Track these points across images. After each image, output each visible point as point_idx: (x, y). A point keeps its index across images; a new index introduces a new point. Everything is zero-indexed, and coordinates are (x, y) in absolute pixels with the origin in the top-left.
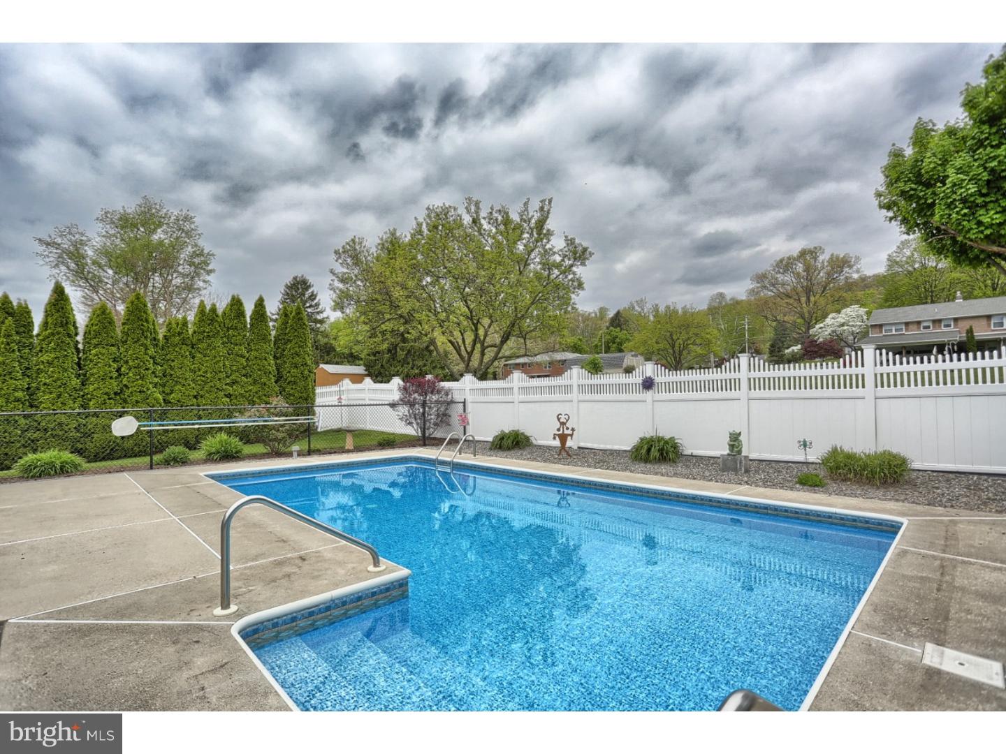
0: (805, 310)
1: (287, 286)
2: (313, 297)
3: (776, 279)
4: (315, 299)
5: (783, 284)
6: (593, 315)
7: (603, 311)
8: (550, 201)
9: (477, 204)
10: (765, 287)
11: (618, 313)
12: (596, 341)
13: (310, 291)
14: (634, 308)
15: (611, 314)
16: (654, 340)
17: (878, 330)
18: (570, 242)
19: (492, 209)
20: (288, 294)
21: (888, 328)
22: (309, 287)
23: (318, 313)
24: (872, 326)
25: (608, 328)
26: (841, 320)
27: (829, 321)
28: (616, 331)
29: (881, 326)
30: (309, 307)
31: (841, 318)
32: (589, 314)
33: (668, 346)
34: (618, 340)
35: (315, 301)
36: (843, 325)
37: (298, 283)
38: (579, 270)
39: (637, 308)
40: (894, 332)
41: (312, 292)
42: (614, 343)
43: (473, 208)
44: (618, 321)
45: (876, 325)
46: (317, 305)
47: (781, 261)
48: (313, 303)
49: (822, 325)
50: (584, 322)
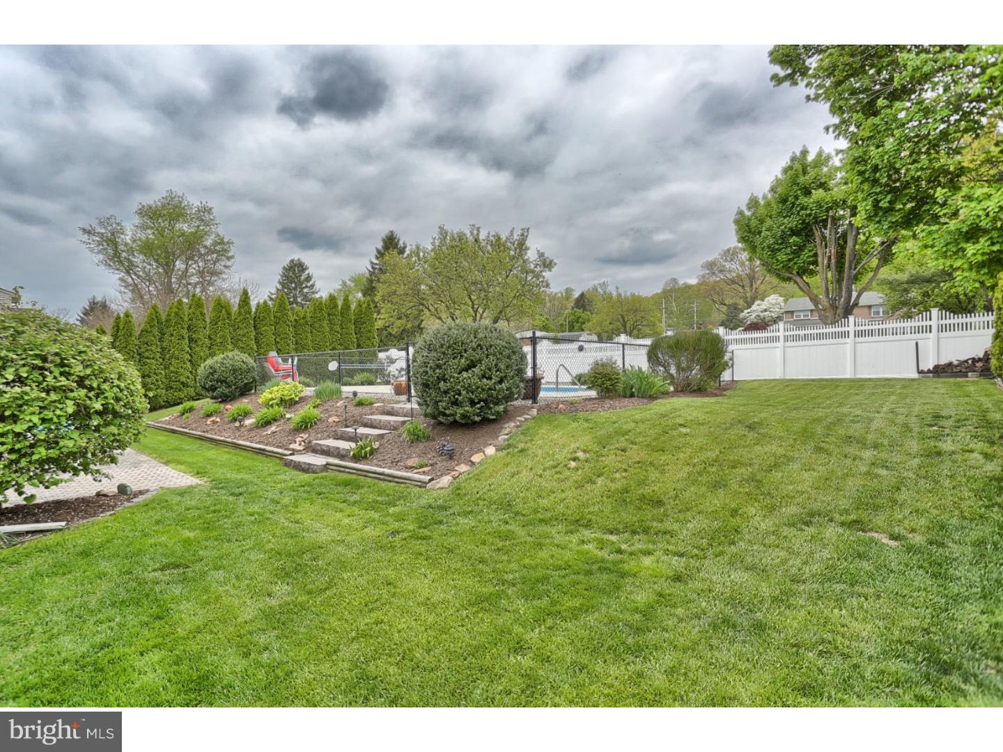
0: (748, 295)
1: (284, 268)
2: (309, 278)
3: (724, 266)
4: (310, 280)
5: (730, 271)
6: (560, 295)
7: (569, 291)
8: (528, 229)
9: (478, 229)
10: (714, 273)
11: (582, 295)
12: (561, 320)
13: (307, 272)
14: (597, 290)
15: (576, 295)
16: (608, 322)
17: (790, 315)
18: (541, 255)
19: (489, 233)
20: (285, 276)
21: (798, 314)
22: (306, 269)
23: (313, 293)
24: (786, 312)
25: (573, 308)
26: (763, 307)
27: (754, 307)
28: (579, 312)
29: (792, 312)
30: (306, 287)
31: (765, 304)
32: (556, 294)
33: (621, 326)
34: (581, 320)
35: (311, 283)
36: (765, 310)
37: (295, 265)
38: (546, 274)
39: (599, 290)
40: (802, 318)
41: (308, 274)
42: (578, 322)
43: (475, 232)
44: (583, 302)
45: (789, 312)
46: (313, 286)
47: (728, 250)
48: (309, 285)
49: (749, 310)
50: (550, 302)
